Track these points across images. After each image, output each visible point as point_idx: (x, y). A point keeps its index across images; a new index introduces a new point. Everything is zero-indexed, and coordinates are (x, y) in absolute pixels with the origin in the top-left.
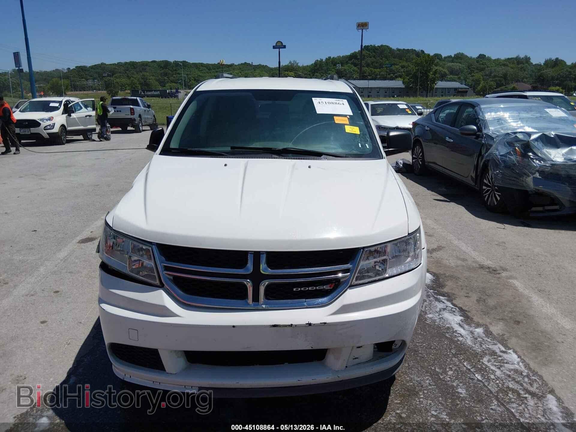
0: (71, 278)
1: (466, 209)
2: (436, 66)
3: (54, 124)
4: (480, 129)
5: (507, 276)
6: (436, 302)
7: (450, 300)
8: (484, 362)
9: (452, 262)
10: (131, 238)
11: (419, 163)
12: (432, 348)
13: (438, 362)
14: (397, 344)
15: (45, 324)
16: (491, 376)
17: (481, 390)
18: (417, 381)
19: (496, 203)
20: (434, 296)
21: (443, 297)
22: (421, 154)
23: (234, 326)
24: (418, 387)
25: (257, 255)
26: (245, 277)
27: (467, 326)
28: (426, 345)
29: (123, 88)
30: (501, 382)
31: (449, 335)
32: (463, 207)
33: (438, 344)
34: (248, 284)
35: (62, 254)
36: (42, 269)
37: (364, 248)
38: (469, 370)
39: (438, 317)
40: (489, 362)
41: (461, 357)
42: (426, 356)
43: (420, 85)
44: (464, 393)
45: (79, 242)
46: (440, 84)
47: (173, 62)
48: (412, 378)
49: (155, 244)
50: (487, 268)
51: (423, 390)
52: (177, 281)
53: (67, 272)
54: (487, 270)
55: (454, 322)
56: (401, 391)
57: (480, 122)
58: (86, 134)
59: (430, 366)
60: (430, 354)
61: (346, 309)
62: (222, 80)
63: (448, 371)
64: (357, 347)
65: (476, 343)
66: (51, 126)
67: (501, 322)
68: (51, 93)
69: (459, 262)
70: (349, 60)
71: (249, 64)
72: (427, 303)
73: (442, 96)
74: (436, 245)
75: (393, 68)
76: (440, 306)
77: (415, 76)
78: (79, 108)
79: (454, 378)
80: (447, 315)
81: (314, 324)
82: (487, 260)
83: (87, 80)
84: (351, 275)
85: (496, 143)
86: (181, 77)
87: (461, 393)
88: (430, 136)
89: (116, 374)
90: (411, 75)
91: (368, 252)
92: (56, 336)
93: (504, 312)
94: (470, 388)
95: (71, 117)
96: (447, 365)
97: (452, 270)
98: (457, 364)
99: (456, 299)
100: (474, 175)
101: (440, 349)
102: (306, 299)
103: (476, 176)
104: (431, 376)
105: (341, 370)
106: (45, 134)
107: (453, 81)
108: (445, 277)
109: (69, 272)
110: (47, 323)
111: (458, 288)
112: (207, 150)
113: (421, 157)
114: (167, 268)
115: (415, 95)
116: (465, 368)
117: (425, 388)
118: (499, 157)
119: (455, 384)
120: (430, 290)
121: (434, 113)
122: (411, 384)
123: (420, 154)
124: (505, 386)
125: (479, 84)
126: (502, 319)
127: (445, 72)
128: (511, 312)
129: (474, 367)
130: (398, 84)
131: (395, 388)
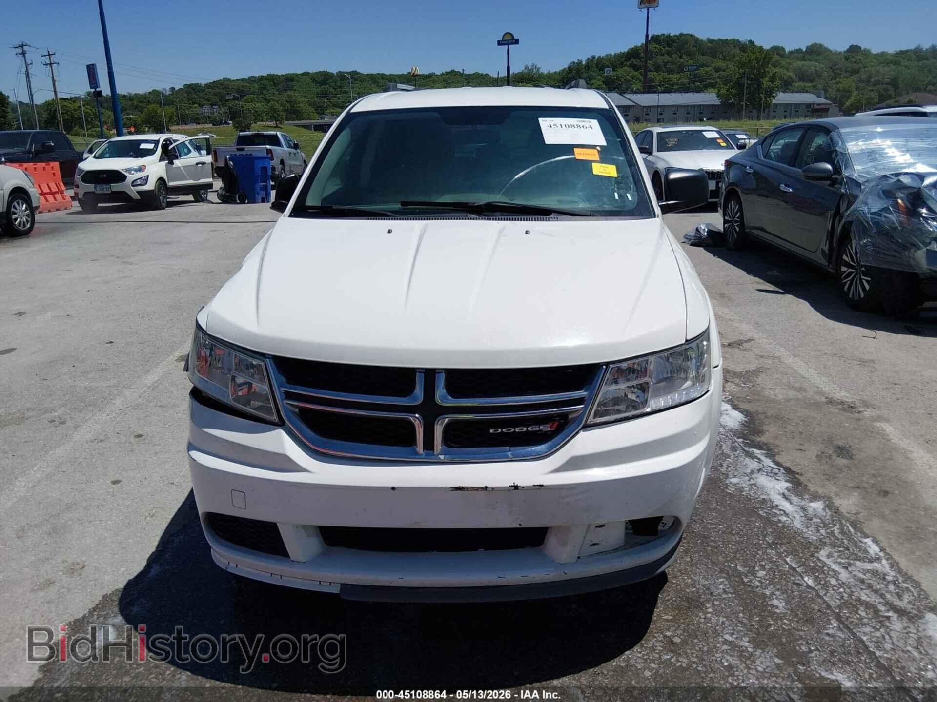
0: (163, 414)
1: (812, 305)
2: (774, 66)
3: (148, 177)
4: (837, 170)
5: (871, 417)
6: (747, 459)
7: (771, 454)
8: (821, 558)
9: (779, 394)
10: (235, 347)
11: (735, 229)
12: (734, 532)
13: (742, 556)
14: (666, 524)
15: (119, 485)
16: (830, 580)
17: (812, 603)
18: (703, 586)
19: (862, 295)
20: (743, 449)
21: (760, 450)
22: (739, 214)
23: (393, 489)
24: (705, 595)
25: (430, 374)
26: (411, 410)
27: (796, 498)
28: (724, 527)
29: (258, 117)
30: (848, 590)
31: (764, 512)
32: (807, 303)
33: (744, 527)
34: (415, 421)
35: (150, 379)
36: (118, 402)
37: (607, 364)
38: (794, 569)
39: (748, 483)
40: (828, 558)
41: (782, 548)
42: (722, 546)
43: (746, 101)
44: (781, 607)
45: (176, 360)
46: (782, 98)
47: (337, 73)
48: (695, 580)
49: (271, 357)
50: (839, 403)
51: (714, 600)
52: (306, 416)
53: (156, 406)
54: (840, 406)
55: (775, 491)
56: (675, 601)
57: (838, 158)
58: (198, 193)
59: (727, 561)
60: (729, 542)
61: (576, 463)
62: (394, 94)
63: (758, 571)
64: (597, 527)
65: (810, 527)
66: (143, 180)
67: (856, 492)
68: (147, 129)
69: (792, 394)
70: (626, 60)
71: (458, 72)
72: (731, 460)
73: (785, 117)
74: (755, 365)
75: (702, 71)
76: (753, 465)
77: (739, 85)
78: (186, 150)
79: (768, 582)
80: (763, 480)
81: (523, 487)
82: (840, 390)
83: (201, 106)
84: (586, 408)
85: (865, 192)
86: (348, 97)
87: (777, 607)
88: (754, 184)
89: (215, 561)
90: (732, 84)
91: (614, 371)
92: (134, 504)
93: (863, 475)
94: (793, 599)
95: (174, 166)
96: (756, 562)
97: (779, 406)
98: (775, 560)
99: (781, 453)
100: (826, 248)
101: (746, 535)
102: (510, 447)
103: (831, 248)
104: (728, 578)
105: (570, 563)
106: (133, 192)
107: (803, 92)
108: (766, 417)
109: (160, 406)
110: (122, 483)
111: (786, 436)
112: (365, 208)
113: (739, 220)
114: (289, 396)
115: (738, 116)
116: (787, 566)
117: (717, 598)
118: (869, 216)
119: (768, 592)
120: (738, 438)
121: (762, 144)
122: (694, 589)
123: (737, 213)
124: (853, 597)
125: (849, 97)
126: (858, 488)
127: (790, 76)
128: (874, 475)
129: (803, 565)
130: (710, 98)
131: (666, 596)
